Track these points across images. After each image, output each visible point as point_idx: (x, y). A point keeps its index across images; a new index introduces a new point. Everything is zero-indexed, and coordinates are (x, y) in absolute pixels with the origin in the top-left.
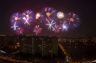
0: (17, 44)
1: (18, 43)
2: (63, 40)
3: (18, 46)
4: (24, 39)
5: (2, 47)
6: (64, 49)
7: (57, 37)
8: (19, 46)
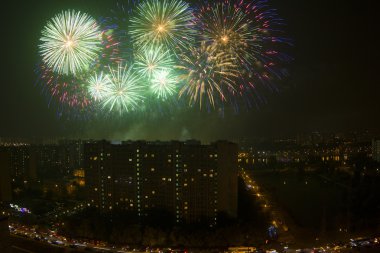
0: (75, 177)
1: (80, 173)
2: (257, 157)
3: (78, 185)
4: (103, 157)
5: (17, 190)
6: (261, 191)
7: (231, 143)
8: (82, 183)
